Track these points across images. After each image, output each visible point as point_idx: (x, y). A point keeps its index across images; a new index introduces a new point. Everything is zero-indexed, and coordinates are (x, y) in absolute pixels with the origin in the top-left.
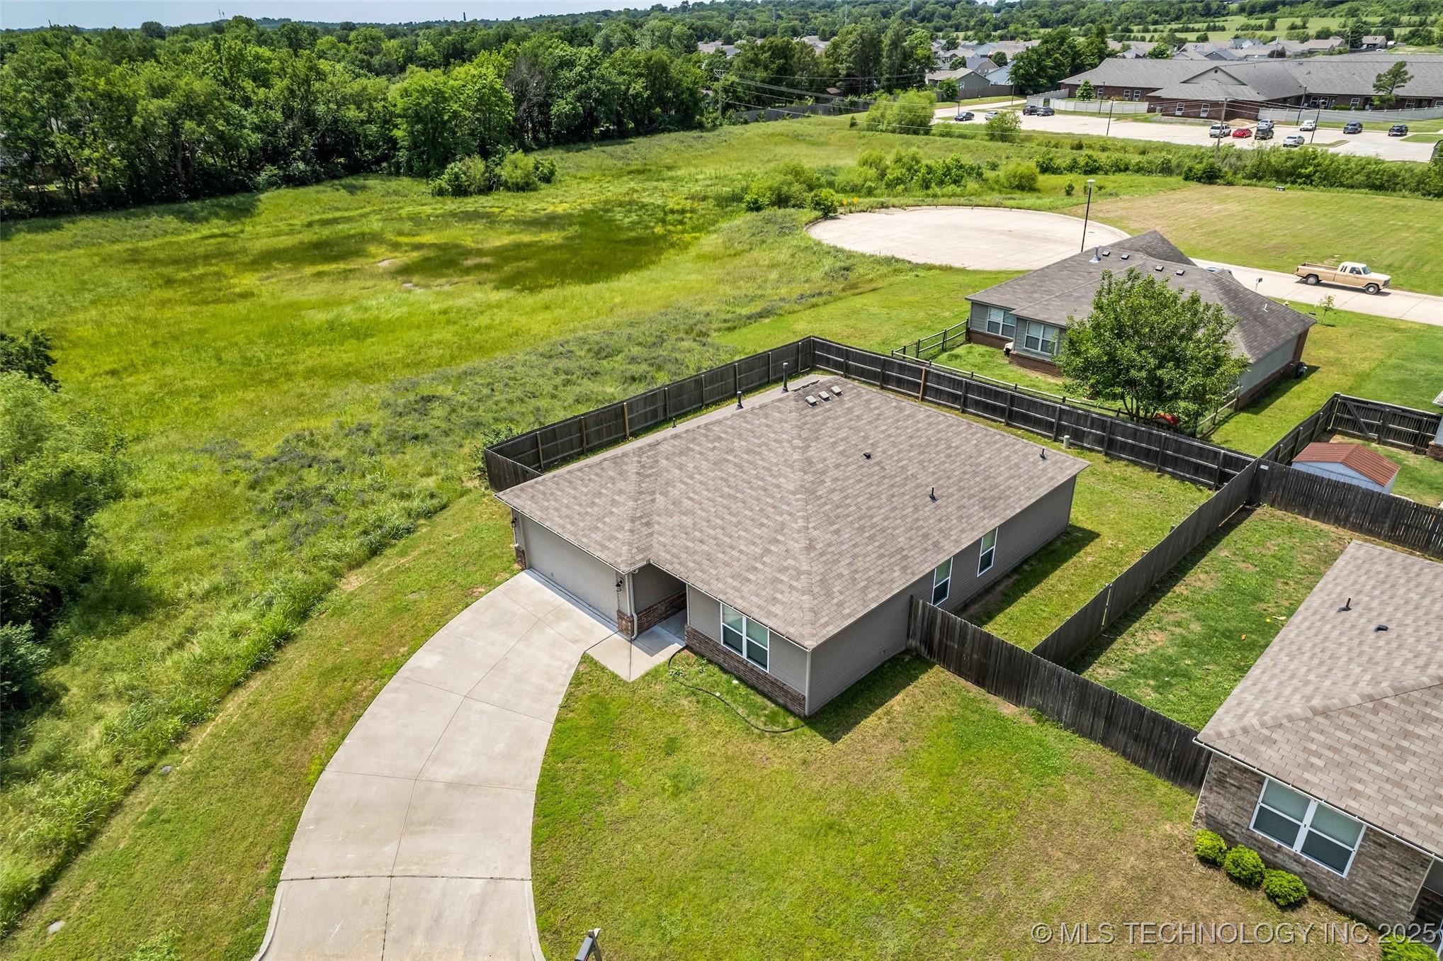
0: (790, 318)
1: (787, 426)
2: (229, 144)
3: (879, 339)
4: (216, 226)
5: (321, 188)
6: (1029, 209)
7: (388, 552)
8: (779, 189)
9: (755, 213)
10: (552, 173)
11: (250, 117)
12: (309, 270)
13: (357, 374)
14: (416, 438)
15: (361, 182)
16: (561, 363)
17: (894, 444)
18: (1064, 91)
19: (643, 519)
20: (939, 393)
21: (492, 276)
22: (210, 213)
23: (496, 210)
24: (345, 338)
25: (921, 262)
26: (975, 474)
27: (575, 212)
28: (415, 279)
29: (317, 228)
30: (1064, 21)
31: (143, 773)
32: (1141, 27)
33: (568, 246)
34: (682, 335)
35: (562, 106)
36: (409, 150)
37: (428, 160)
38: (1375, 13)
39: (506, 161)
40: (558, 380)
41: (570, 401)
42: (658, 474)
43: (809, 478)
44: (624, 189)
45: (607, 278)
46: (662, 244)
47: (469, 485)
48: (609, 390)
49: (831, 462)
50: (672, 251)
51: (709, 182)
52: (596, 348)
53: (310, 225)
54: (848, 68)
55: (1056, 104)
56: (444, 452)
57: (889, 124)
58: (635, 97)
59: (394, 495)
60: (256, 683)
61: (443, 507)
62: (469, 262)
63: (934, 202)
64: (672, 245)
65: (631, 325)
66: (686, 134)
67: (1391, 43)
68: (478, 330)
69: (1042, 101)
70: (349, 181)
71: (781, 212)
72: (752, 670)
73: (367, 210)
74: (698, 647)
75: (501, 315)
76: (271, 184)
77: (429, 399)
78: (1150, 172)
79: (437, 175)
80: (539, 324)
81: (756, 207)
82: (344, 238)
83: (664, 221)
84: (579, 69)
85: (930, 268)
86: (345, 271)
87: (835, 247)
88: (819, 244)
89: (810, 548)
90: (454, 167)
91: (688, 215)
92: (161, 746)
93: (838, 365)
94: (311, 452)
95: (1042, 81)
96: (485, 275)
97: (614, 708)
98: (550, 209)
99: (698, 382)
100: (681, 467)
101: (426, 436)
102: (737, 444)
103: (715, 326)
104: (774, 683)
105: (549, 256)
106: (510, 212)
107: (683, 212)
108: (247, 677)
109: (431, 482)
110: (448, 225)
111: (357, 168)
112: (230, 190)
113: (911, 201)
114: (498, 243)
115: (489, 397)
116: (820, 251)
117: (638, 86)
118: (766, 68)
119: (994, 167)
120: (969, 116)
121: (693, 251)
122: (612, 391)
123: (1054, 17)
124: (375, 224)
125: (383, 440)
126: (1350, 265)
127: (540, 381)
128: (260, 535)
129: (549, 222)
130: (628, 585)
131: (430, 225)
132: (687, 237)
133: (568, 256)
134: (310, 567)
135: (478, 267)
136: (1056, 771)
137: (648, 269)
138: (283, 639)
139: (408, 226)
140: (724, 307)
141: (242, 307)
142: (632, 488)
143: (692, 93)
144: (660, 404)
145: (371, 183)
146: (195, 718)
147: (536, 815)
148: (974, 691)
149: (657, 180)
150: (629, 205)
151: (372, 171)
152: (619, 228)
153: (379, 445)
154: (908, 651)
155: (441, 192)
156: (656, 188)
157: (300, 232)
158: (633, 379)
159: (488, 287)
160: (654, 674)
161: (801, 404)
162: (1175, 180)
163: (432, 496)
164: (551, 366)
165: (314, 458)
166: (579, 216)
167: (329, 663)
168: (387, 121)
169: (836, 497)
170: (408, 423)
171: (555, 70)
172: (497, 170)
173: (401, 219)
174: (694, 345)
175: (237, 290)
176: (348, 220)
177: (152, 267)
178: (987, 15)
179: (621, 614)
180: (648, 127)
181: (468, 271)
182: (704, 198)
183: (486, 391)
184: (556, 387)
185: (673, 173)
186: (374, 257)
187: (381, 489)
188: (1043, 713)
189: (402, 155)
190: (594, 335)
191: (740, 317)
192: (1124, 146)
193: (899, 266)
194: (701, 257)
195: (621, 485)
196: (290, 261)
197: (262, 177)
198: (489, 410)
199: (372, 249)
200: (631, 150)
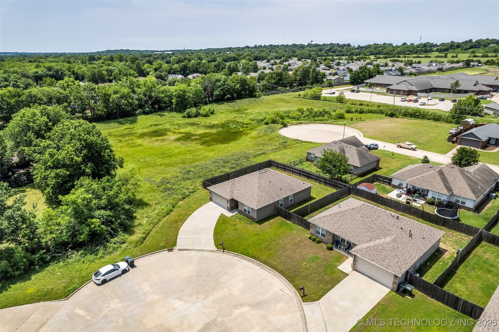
0: (269, 155)
1: (257, 177)
2: (131, 104)
3: (287, 160)
4: (127, 126)
5: (153, 115)
6: (339, 125)
7: (186, 198)
8: (273, 119)
9: (266, 125)
10: (214, 111)
11: (135, 96)
12: (154, 139)
13: (171, 165)
14: (188, 179)
15: (163, 113)
16: (217, 164)
17: (275, 180)
18: (365, 84)
19: (232, 192)
20: (295, 172)
21: (199, 142)
22: (126, 122)
23: (199, 122)
24: (166, 157)
25: (304, 140)
26: (290, 186)
27: (220, 124)
28: (181, 142)
29: (153, 127)
30: (379, 53)
31: (154, 227)
32: (403, 56)
33: (218, 133)
34: (244, 158)
35: (216, 92)
36: (176, 105)
37: (181, 108)
38: (481, 52)
39: (202, 109)
40: (216, 168)
41: (219, 172)
42: (235, 184)
43: (259, 185)
44: (233, 117)
45: (227, 143)
46: (242, 134)
47: (200, 188)
48: (227, 170)
49: (263, 183)
50: (244, 136)
51: (256, 115)
52: (224, 161)
53: (151, 126)
54: (299, 78)
55: (361, 89)
56: (194, 181)
57: (309, 97)
58: (237, 89)
59: (186, 189)
60: (167, 217)
61: (195, 191)
62: (193, 138)
63: (315, 122)
64: (244, 134)
65: (232, 156)
66: (251, 99)
67: (480, 65)
68: (197, 156)
69: (357, 88)
70: (160, 113)
71: (273, 125)
72: (248, 215)
73: (165, 121)
74: (240, 212)
75: (202, 152)
76: (140, 114)
77: (189, 171)
78: (378, 113)
79: (183, 112)
80: (211, 154)
81: (267, 124)
82: (161, 130)
83: (243, 127)
84: (222, 82)
85: (306, 142)
86: (163, 139)
87: (284, 136)
88: (280, 135)
89: (258, 195)
90: (188, 110)
91: (249, 125)
92: (155, 223)
93: (276, 166)
94: (168, 181)
95: (359, 80)
96: (197, 141)
97: (226, 220)
98: (213, 122)
99: (245, 169)
100: (239, 183)
101: (190, 178)
102: (248, 180)
103: (251, 156)
104: (251, 217)
105: (213, 136)
106: (203, 123)
107: (248, 124)
108: (166, 215)
109: (192, 187)
110: (187, 127)
111: (161, 109)
112: (129, 116)
113: (308, 122)
114: (200, 132)
115: (202, 171)
116: (280, 137)
117: (238, 86)
118: (275, 79)
119: (335, 111)
120: (334, 93)
121: (249, 136)
122: (228, 170)
123: (375, 52)
124: (167, 126)
125: (182, 179)
126: (407, 143)
127: (213, 168)
128: (163, 195)
129: (212, 126)
130: (229, 202)
131: (182, 127)
132: (248, 132)
133: (218, 136)
134: (173, 200)
135: (196, 139)
136: (293, 229)
137: (238, 140)
138: (171, 211)
139: (176, 127)
140: (254, 152)
141: (140, 148)
142: (230, 186)
143: (253, 88)
144: (237, 173)
145: (165, 114)
146: (159, 221)
148: (284, 220)
149: (242, 114)
150: (234, 122)
151: (165, 110)
152: (231, 129)
153: (181, 180)
154: (275, 214)
155: (184, 117)
156: (241, 116)
157: (149, 128)
158: (232, 168)
159: (199, 145)
160: (233, 216)
161: (260, 173)
162: (383, 116)
163: (193, 189)
164: (215, 165)
165: (168, 182)
166: (221, 125)
167: (179, 214)
168: (171, 97)
169: (263, 188)
170: (186, 176)
171: (215, 82)
172: (199, 111)
173: (174, 125)
174: (246, 161)
175: (138, 144)
176: (161, 124)
177: (116, 137)
178: (354, 51)
179: (228, 207)
180: (240, 97)
181: (193, 140)
182: (254, 120)
183: (201, 170)
184: (216, 169)
185: (246, 112)
186: (169, 136)
187: (183, 188)
188: (294, 222)
189: (174, 106)
190: (224, 158)
191: (257, 155)
192: (373, 104)
193: (298, 142)
194: (251, 137)
195: (228, 186)
196: (148, 136)
197: (138, 112)
198: (202, 174)
199: (168, 133)
200: (235, 104)
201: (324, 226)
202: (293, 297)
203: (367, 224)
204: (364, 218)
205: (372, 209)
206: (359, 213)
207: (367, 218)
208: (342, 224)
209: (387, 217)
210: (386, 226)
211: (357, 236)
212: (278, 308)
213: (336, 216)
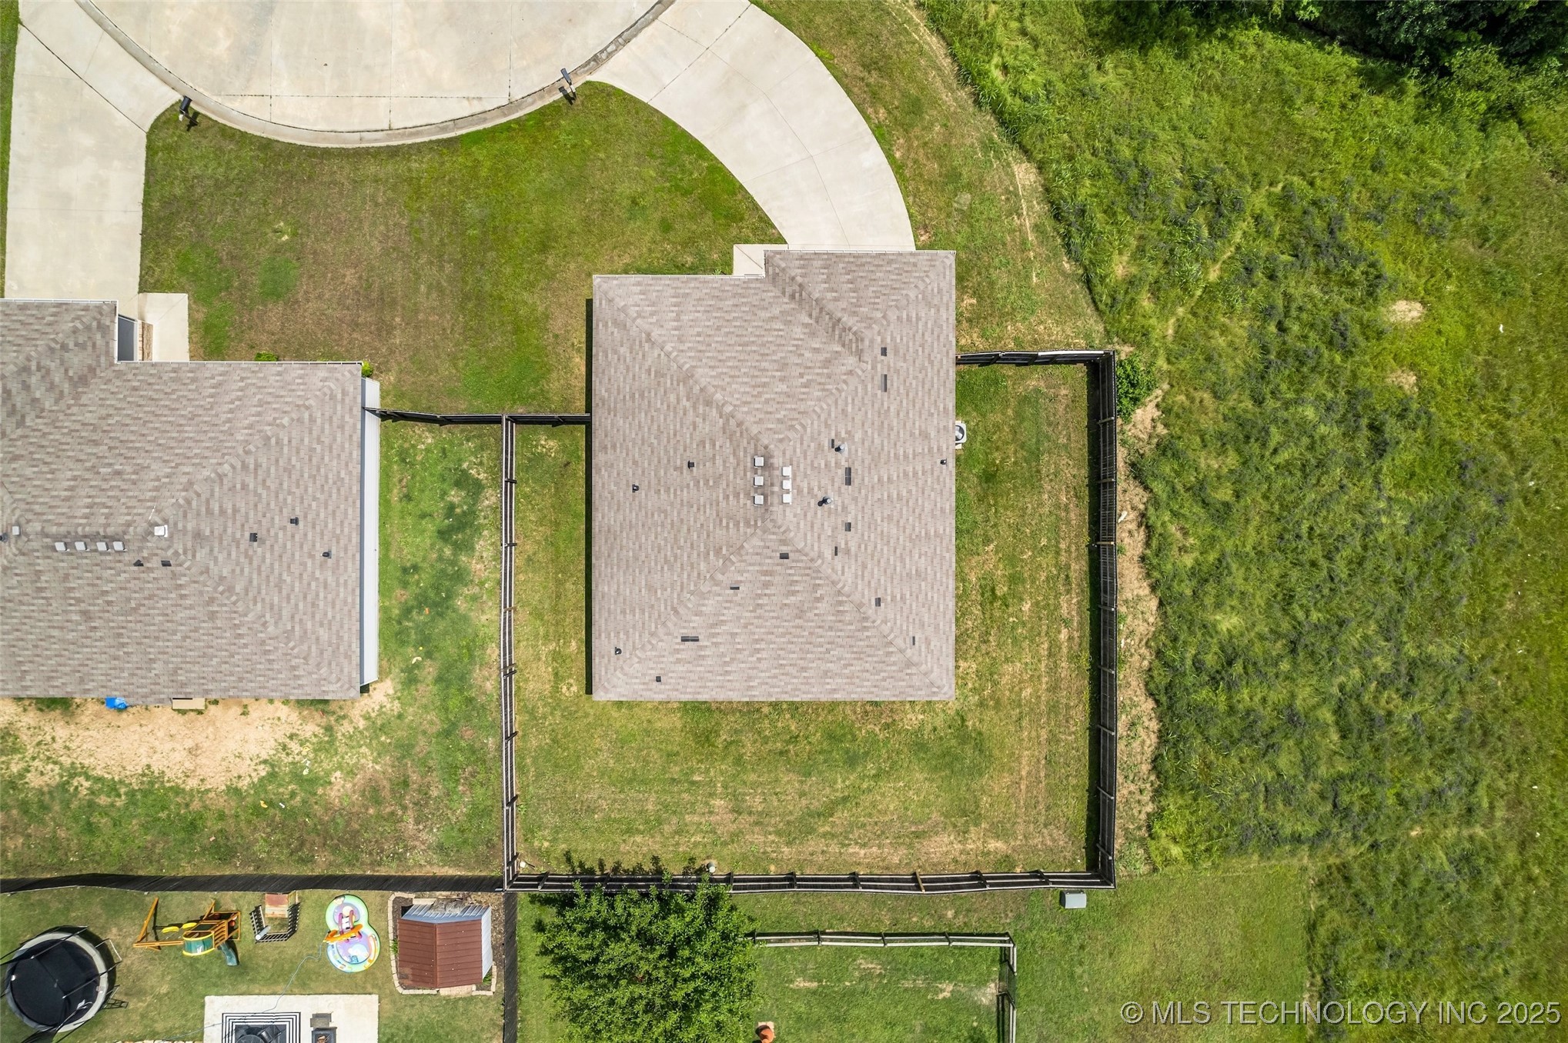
17: (690, 505)
43: (697, 390)
49: (700, 423)
147: (684, 131)
201: (279, 374)
202: (220, 100)
203: (110, 448)
204: (129, 469)
205: (107, 516)
206: (158, 479)
207: (118, 473)
208: (211, 408)
209: (37, 508)
210: (29, 472)
211: (135, 389)
212: (220, 33)
213: (250, 427)
